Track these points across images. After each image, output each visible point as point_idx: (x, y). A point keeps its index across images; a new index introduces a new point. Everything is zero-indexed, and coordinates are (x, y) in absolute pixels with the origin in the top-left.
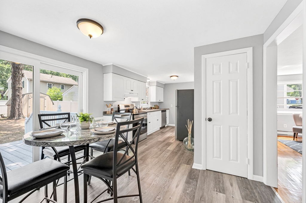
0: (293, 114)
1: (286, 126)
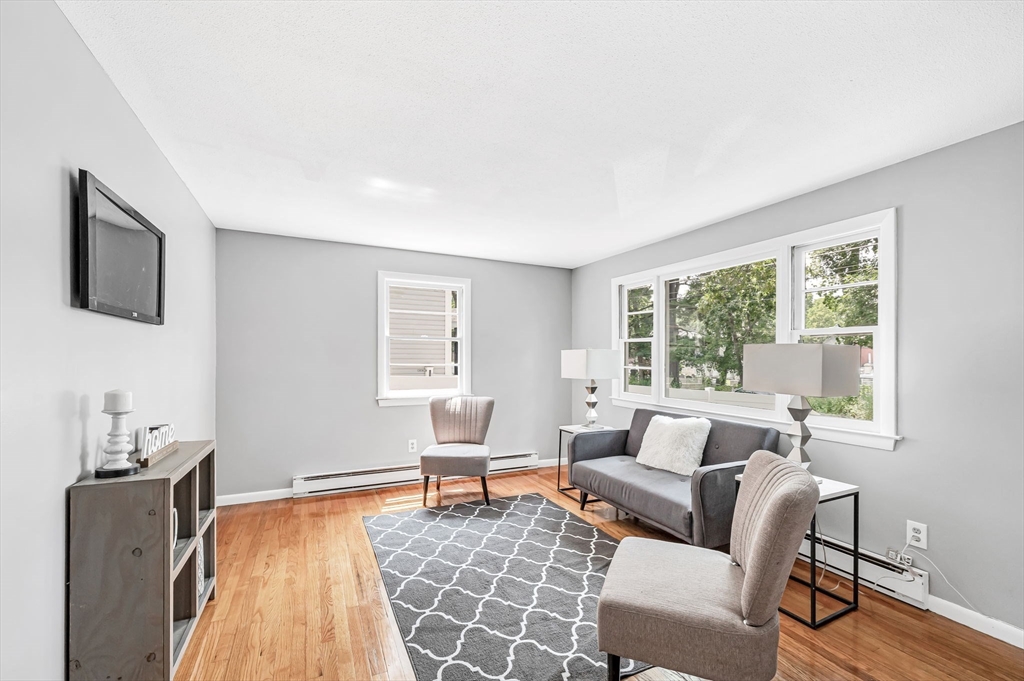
0: (430, 400)
1: (415, 446)
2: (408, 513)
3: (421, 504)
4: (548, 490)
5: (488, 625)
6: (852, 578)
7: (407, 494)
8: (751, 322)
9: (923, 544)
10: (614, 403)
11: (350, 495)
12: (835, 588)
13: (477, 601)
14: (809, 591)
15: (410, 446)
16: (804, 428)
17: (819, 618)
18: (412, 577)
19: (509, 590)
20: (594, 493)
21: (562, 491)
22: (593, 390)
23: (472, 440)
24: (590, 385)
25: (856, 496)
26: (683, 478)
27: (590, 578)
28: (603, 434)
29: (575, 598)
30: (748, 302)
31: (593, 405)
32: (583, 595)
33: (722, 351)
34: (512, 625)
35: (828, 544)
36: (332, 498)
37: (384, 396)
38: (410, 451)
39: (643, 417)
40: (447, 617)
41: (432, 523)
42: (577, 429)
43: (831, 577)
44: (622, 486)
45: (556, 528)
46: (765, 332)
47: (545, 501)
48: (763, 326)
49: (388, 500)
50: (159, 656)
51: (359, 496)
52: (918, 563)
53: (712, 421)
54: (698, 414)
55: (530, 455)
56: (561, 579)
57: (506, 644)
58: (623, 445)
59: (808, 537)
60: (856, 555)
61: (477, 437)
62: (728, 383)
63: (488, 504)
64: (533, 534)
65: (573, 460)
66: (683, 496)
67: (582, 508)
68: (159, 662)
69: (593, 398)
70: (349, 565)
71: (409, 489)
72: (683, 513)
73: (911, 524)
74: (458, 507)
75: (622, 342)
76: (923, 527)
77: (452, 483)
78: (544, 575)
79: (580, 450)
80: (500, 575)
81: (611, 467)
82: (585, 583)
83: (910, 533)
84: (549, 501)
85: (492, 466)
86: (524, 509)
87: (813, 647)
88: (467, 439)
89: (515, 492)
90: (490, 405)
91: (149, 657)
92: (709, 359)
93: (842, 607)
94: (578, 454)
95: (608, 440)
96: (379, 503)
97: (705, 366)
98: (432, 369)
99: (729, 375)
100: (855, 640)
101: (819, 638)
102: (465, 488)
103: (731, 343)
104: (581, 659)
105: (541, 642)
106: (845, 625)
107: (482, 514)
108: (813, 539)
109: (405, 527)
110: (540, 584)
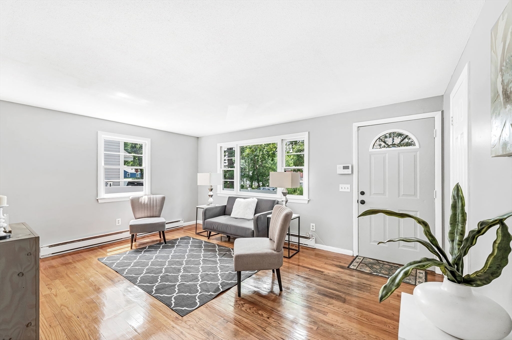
0: (131, 198)
1: (120, 222)
2: (125, 253)
3: (130, 248)
4: (192, 234)
5: (186, 281)
6: (298, 244)
7: (118, 246)
8: (262, 161)
9: (314, 230)
10: (218, 195)
11: (82, 252)
12: (294, 248)
13: (178, 276)
14: (288, 250)
15: (117, 222)
16: (286, 198)
17: (290, 255)
18: (142, 275)
19: (189, 270)
20: (214, 230)
21: (198, 234)
22: (212, 190)
23: (154, 215)
24: (210, 188)
25: (299, 217)
26: (249, 220)
27: (219, 260)
28: (216, 207)
29: (216, 267)
30: (261, 153)
31: (212, 196)
32: (218, 265)
33: (251, 173)
34: (196, 279)
35: (292, 235)
36: (70, 254)
37: (102, 197)
38: (117, 224)
39: (232, 200)
40: (167, 283)
41: (140, 255)
42: (205, 207)
43: (293, 245)
44: (227, 226)
45: (200, 247)
46: (267, 165)
47: (192, 239)
48: (267, 163)
49: (108, 250)
50: (33, 323)
51: (88, 251)
52: (313, 236)
53: (258, 199)
54: (253, 197)
55: (179, 221)
56: (209, 262)
57: (196, 285)
58: (225, 211)
59: (287, 234)
60: (299, 236)
61: (157, 214)
62: (253, 186)
63: (165, 243)
64: (190, 250)
65: (205, 219)
66: (251, 226)
67: (209, 239)
68: (34, 326)
69: (211, 193)
70: (103, 278)
71: (118, 244)
72: (250, 231)
73: (312, 224)
74: (150, 247)
75: (222, 170)
76: (314, 225)
77: (142, 238)
78: (201, 262)
79: (208, 215)
80: (183, 266)
81: (222, 220)
82: (218, 262)
83: (311, 227)
84: (193, 238)
85: (167, 226)
86: (183, 242)
87: (289, 263)
88: (152, 215)
89: (176, 237)
90: (164, 199)
91: (28, 325)
92: (246, 176)
93: (295, 252)
94: (207, 216)
95: (219, 209)
96: (104, 252)
97: (245, 179)
98: (112, 183)
99: (253, 183)
100: (299, 259)
101: (290, 261)
102: (150, 239)
103: (255, 170)
104: (224, 282)
105: (208, 281)
106: (296, 256)
107: (164, 247)
108: (289, 234)
109: (126, 258)
110: (201, 265)
